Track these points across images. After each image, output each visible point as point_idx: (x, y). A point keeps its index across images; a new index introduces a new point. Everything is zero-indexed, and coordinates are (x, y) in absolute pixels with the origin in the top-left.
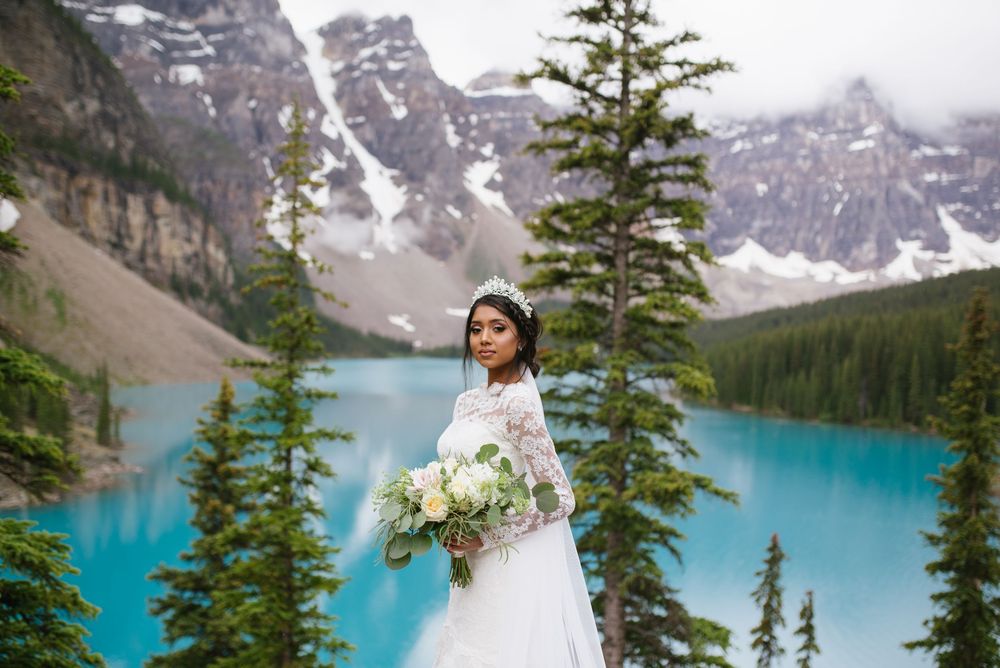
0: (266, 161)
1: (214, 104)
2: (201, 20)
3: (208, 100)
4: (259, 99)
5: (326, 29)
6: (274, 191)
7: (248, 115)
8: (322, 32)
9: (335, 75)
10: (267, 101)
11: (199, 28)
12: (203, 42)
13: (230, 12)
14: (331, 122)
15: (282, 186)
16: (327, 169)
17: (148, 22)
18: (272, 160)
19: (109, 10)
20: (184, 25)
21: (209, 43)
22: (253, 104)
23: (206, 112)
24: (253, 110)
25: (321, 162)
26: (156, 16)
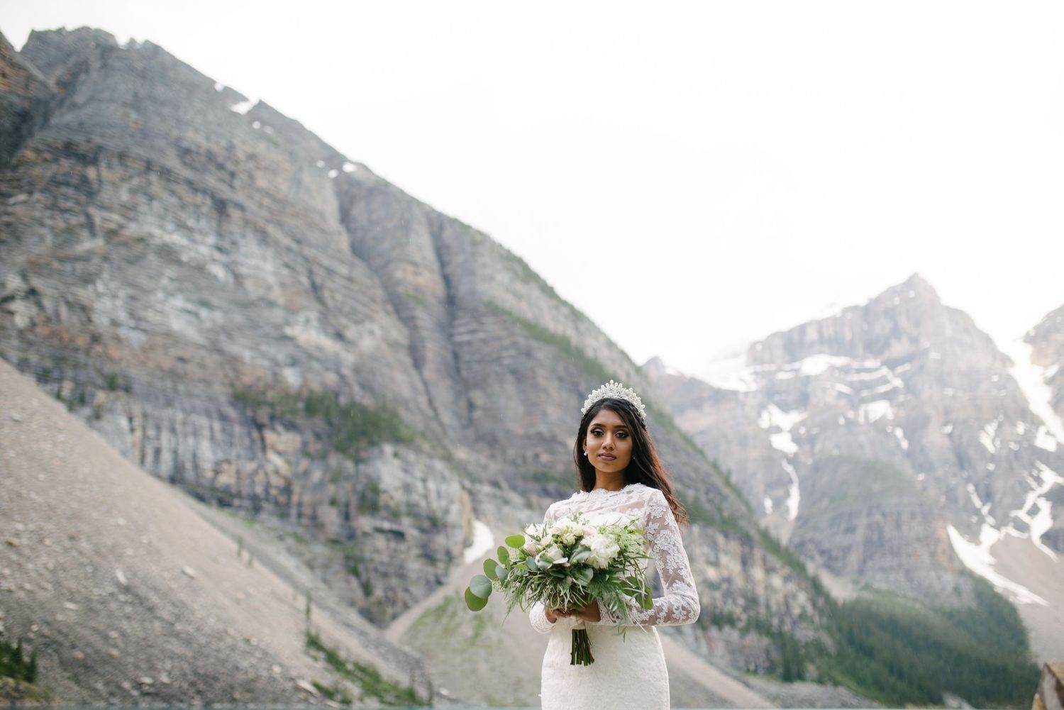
0: (971, 488)
1: (906, 436)
2: (886, 355)
3: (899, 433)
4: (954, 423)
5: (1033, 333)
6: (982, 520)
7: (946, 442)
8: (1029, 339)
9: (1050, 382)
10: (965, 422)
11: (884, 363)
12: (890, 376)
13: (914, 341)
14: (1048, 433)
15: (991, 513)
16: (1046, 488)
17: (832, 368)
18: (976, 486)
19: (796, 365)
20: (870, 363)
21: (896, 376)
22: (949, 429)
23: (898, 446)
24: (950, 435)
25: (1039, 481)
26: (841, 361)
